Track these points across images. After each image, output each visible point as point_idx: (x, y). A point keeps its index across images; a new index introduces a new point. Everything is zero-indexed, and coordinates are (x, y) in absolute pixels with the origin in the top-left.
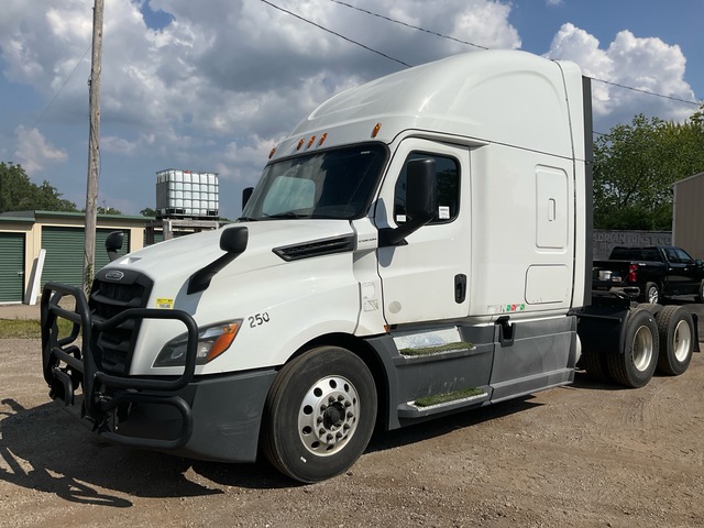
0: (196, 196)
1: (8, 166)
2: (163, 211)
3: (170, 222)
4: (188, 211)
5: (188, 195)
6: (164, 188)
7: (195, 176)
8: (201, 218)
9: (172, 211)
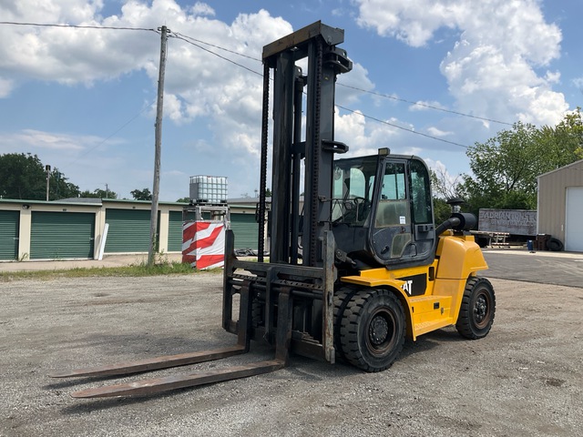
0: (215, 191)
1: (27, 156)
2: (195, 201)
3: (200, 207)
4: (210, 201)
5: (210, 191)
6: (195, 187)
7: (214, 179)
8: (216, 205)
9: (201, 201)
